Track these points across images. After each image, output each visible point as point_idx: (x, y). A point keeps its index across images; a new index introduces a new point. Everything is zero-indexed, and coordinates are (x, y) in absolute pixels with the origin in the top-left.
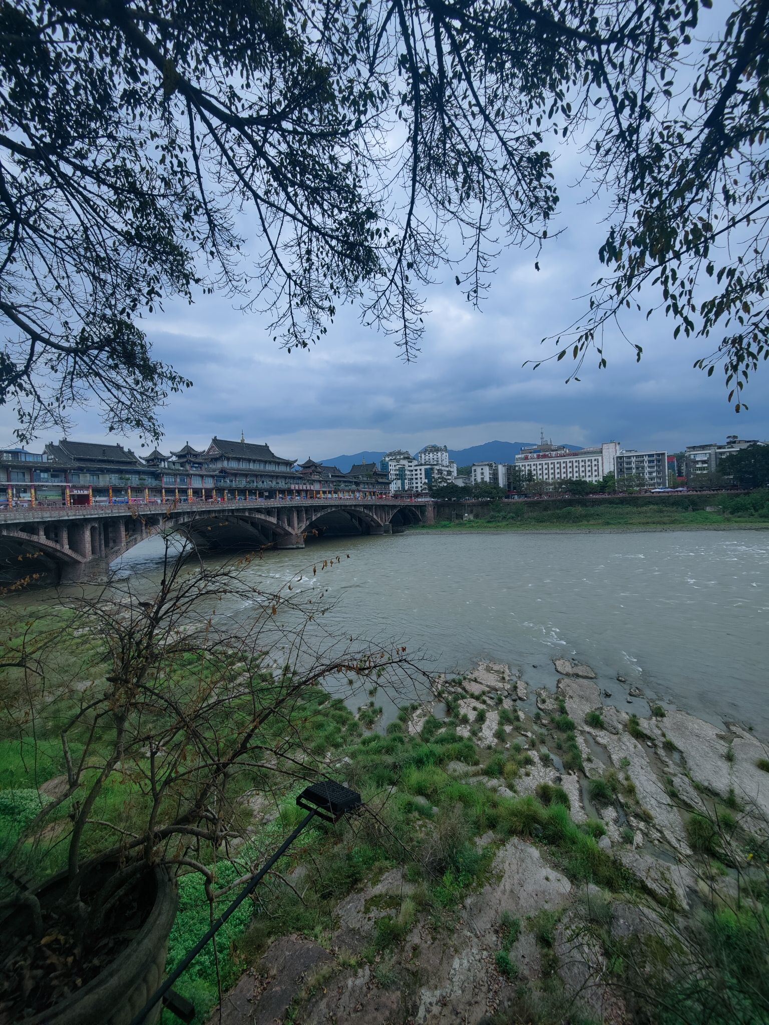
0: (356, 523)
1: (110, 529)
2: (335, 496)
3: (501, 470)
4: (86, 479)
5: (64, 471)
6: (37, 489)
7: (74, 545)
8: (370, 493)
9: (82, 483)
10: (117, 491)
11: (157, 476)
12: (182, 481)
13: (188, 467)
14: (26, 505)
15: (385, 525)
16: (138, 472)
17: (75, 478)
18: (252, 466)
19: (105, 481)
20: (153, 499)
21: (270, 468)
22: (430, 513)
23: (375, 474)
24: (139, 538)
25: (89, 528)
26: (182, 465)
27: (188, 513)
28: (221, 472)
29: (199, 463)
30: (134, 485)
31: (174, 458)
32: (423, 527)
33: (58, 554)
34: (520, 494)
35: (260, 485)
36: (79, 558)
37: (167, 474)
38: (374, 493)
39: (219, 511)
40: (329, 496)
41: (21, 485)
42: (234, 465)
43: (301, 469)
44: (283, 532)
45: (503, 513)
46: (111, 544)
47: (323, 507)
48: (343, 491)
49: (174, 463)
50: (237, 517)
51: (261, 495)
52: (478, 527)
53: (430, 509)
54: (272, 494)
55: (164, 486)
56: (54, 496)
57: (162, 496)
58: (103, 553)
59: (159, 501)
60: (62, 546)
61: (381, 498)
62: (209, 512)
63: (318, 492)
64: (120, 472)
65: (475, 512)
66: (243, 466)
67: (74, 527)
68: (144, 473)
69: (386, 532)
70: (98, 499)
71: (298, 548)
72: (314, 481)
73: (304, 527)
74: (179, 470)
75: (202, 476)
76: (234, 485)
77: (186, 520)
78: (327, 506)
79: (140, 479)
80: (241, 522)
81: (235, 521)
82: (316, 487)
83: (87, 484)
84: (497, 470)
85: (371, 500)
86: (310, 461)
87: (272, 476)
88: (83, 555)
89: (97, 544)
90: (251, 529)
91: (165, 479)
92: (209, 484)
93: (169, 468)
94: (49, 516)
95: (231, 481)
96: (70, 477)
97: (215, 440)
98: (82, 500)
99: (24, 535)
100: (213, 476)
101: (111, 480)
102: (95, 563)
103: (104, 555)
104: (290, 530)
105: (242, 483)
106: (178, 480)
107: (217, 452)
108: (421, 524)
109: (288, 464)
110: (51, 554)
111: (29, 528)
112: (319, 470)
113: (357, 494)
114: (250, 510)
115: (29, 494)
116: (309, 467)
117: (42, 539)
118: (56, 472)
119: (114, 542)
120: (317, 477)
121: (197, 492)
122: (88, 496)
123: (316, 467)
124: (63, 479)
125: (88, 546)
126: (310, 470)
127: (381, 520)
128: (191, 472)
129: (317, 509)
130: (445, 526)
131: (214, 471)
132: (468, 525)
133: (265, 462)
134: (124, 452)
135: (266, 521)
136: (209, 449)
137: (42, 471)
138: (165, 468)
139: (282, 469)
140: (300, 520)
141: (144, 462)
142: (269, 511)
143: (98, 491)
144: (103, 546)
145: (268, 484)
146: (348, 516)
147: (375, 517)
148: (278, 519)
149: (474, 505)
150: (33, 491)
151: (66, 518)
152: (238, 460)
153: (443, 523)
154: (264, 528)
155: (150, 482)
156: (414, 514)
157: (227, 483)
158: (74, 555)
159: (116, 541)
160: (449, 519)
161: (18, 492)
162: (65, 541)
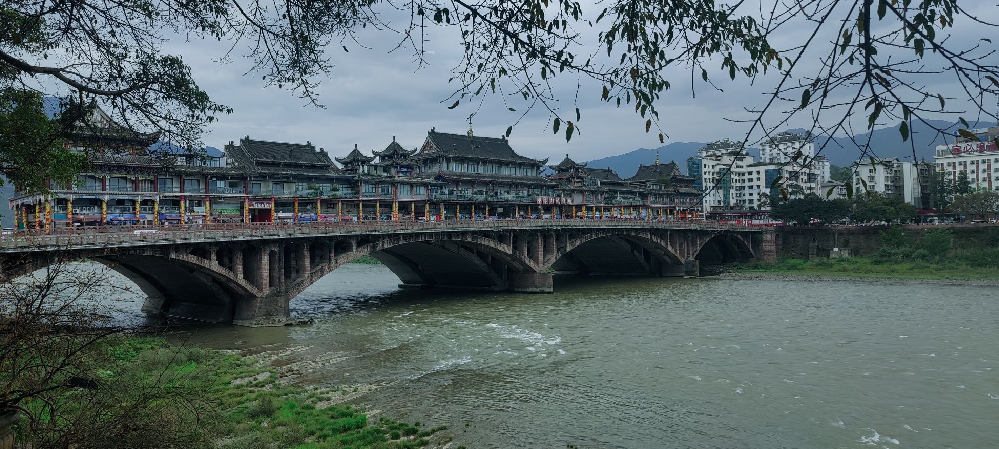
0: (641, 258)
1: (293, 255)
2: (606, 214)
3: (910, 173)
4: (267, 189)
5: (244, 178)
6: (213, 201)
7: (250, 274)
8: (665, 209)
9: (264, 194)
10: (304, 204)
11: (353, 184)
12: (385, 191)
13: (393, 172)
14: (200, 221)
15: (688, 263)
16: (330, 180)
17: (256, 188)
18: (481, 170)
19: (290, 191)
20: (348, 216)
21: (508, 172)
22: (769, 244)
23: (676, 180)
24: (326, 268)
25: (268, 252)
26: (386, 169)
27: (389, 236)
28: (438, 178)
29: (409, 167)
30: (325, 197)
31: (377, 160)
32: (756, 267)
33: (232, 285)
34: (942, 215)
35: (491, 197)
36: (255, 292)
37: (367, 182)
38: (672, 211)
39: (430, 234)
40: (597, 214)
41: (195, 197)
42: (456, 168)
43: (554, 172)
44: (521, 268)
45: (906, 249)
46: (293, 275)
47: (584, 232)
48: (620, 207)
49: (375, 167)
50: (456, 242)
51: (492, 212)
52: (855, 271)
53: (770, 238)
54: (508, 210)
55: (361, 198)
56: (230, 211)
57: (358, 212)
58: (283, 286)
59: (355, 219)
60: (236, 274)
61: (684, 218)
62: (417, 235)
63: (579, 208)
64: (308, 179)
65: (852, 245)
66: (470, 170)
67: (251, 250)
68: (339, 180)
69: (690, 273)
70: (281, 214)
71: (543, 293)
72: (573, 191)
73: (553, 261)
74: (381, 176)
75: (411, 185)
76: (454, 197)
77: (386, 246)
78: (590, 231)
79: (333, 189)
80: (463, 251)
81: (455, 248)
82: (577, 200)
83: (269, 196)
84: (901, 172)
85: (666, 222)
86: (567, 161)
87: (510, 185)
88: (260, 288)
89: (276, 274)
90: (477, 261)
91: (363, 189)
92: (421, 195)
93: (369, 174)
94: (222, 235)
95: (451, 192)
96: (250, 186)
97: (433, 134)
98: (261, 216)
99: (193, 259)
100: (426, 185)
101: (299, 190)
102: (273, 297)
103: (283, 289)
104: (532, 264)
105: (466, 194)
106: (380, 190)
107: (433, 150)
108: (753, 262)
109: (534, 165)
110: (225, 285)
111: (201, 250)
112: (582, 174)
113: (643, 213)
114: (474, 233)
115: (203, 208)
116: (566, 170)
117: (213, 264)
118: (235, 180)
119: (297, 272)
120: (577, 186)
121: (404, 207)
122: (269, 211)
123: (577, 170)
124: (242, 189)
125: (266, 276)
126: (567, 175)
127: (681, 253)
128: (397, 179)
129: (574, 233)
130: (794, 267)
131: (428, 177)
132: (836, 267)
133: (501, 164)
134: (315, 153)
135: (497, 250)
136: (424, 147)
137: (219, 179)
138: (364, 174)
139: (526, 173)
140: (547, 250)
141: (340, 166)
142: (501, 236)
143: (283, 205)
144: (283, 277)
145: (503, 195)
146: (627, 247)
147: (670, 248)
148: (515, 248)
149: (851, 233)
150: (208, 203)
151: (241, 239)
152: (462, 160)
153: (792, 261)
154: (495, 260)
155: (344, 192)
156: (741, 245)
157: (446, 193)
158: (249, 287)
159: (299, 271)
160: (805, 256)
161: (192, 205)
162: (240, 268)
